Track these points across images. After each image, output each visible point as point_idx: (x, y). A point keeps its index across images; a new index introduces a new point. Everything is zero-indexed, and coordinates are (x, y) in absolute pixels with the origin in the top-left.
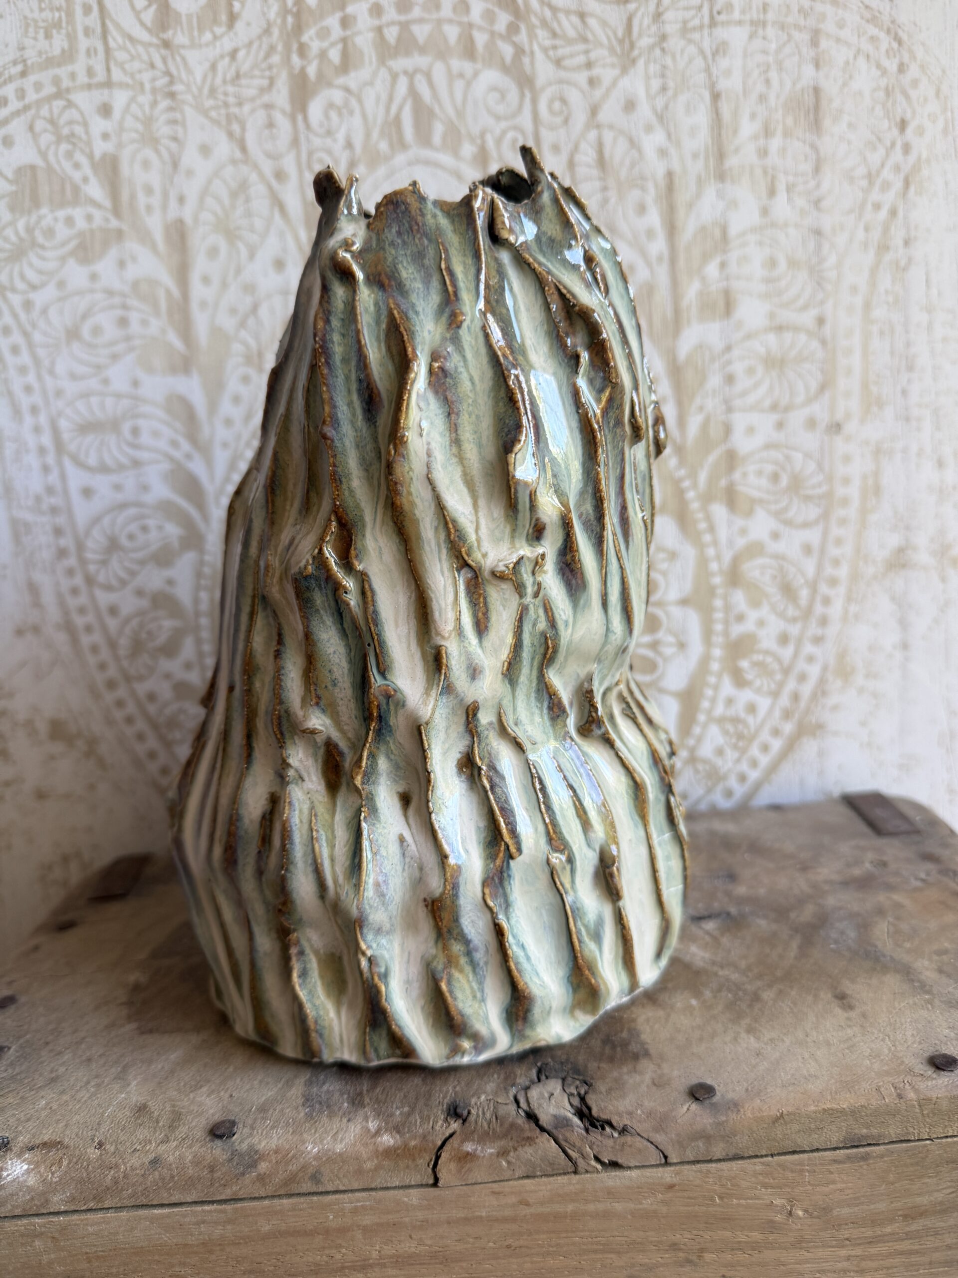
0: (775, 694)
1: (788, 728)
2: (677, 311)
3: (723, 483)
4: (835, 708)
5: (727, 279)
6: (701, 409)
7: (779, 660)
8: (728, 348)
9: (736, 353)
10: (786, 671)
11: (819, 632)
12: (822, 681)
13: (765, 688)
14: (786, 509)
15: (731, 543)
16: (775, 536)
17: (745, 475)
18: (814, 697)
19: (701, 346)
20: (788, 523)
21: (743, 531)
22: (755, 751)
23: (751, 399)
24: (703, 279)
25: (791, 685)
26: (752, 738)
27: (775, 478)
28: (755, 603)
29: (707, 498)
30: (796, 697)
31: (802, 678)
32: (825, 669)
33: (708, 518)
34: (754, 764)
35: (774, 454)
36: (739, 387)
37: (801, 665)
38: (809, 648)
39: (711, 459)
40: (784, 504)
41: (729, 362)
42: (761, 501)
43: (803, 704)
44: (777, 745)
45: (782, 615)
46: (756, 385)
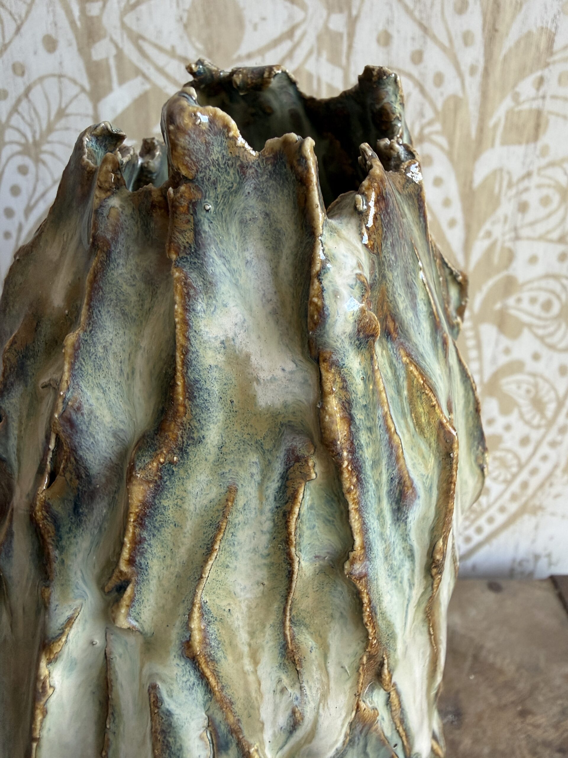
0: (508, 483)
1: (513, 507)
2: (481, 130)
3: (498, 306)
4: (557, 496)
5: (544, 97)
6: (489, 234)
7: (516, 456)
8: (529, 175)
9: (535, 180)
10: (521, 467)
11: (559, 438)
12: (551, 475)
13: (501, 478)
14: (551, 335)
15: (494, 360)
16: (536, 357)
17: (519, 300)
18: (542, 486)
19: (501, 170)
20: (552, 347)
21: (507, 351)
22: (482, 521)
23: (540, 229)
24: (516, 97)
25: (524, 475)
26: (482, 512)
27: (547, 306)
28: (505, 411)
29: (478, 320)
30: (525, 485)
31: (534, 472)
32: (556, 466)
33: (477, 337)
34: (479, 530)
35: (552, 284)
36: (530, 216)
37: (536, 462)
38: (545, 449)
39: (490, 283)
40: (551, 329)
41: (527, 189)
42: (530, 326)
43: (530, 491)
44: (500, 519)
45: (528, 423)
46: (549, 216)
